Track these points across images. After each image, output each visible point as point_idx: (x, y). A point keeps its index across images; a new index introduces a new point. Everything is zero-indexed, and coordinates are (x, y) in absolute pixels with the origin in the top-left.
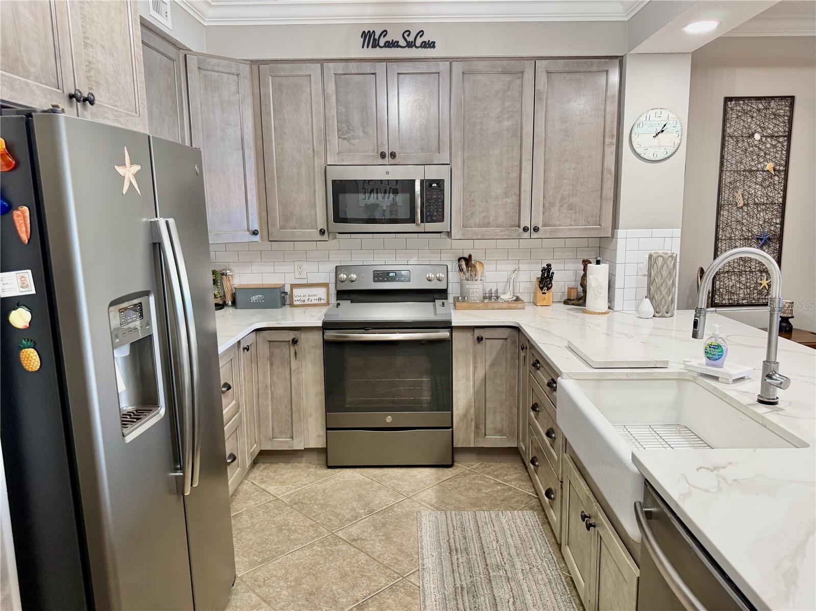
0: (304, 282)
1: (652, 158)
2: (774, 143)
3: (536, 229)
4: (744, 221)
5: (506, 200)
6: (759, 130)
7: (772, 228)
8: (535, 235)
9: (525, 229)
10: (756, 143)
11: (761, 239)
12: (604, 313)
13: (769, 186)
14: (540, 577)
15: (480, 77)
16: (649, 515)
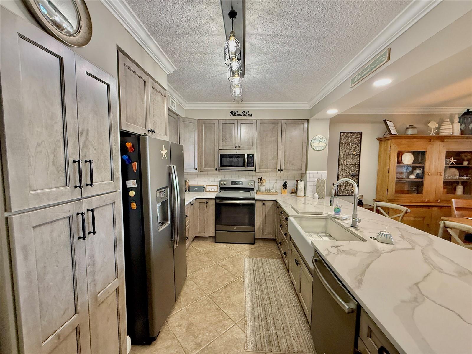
0: (210, 184)
1: (317, 149)
2: (356, 146)
3: (282, 170)
4: (347, 169)
5: (272, 161)
6: (351, 142)
7: (356, 172)
8: (282, 172)
9: (279, 170)
10: (350, 146)
11: (352, 175)
12: (303, 197)
13: (354, 159)
14: (282, 280)
15: (265, 125)
16: (316, 261)
